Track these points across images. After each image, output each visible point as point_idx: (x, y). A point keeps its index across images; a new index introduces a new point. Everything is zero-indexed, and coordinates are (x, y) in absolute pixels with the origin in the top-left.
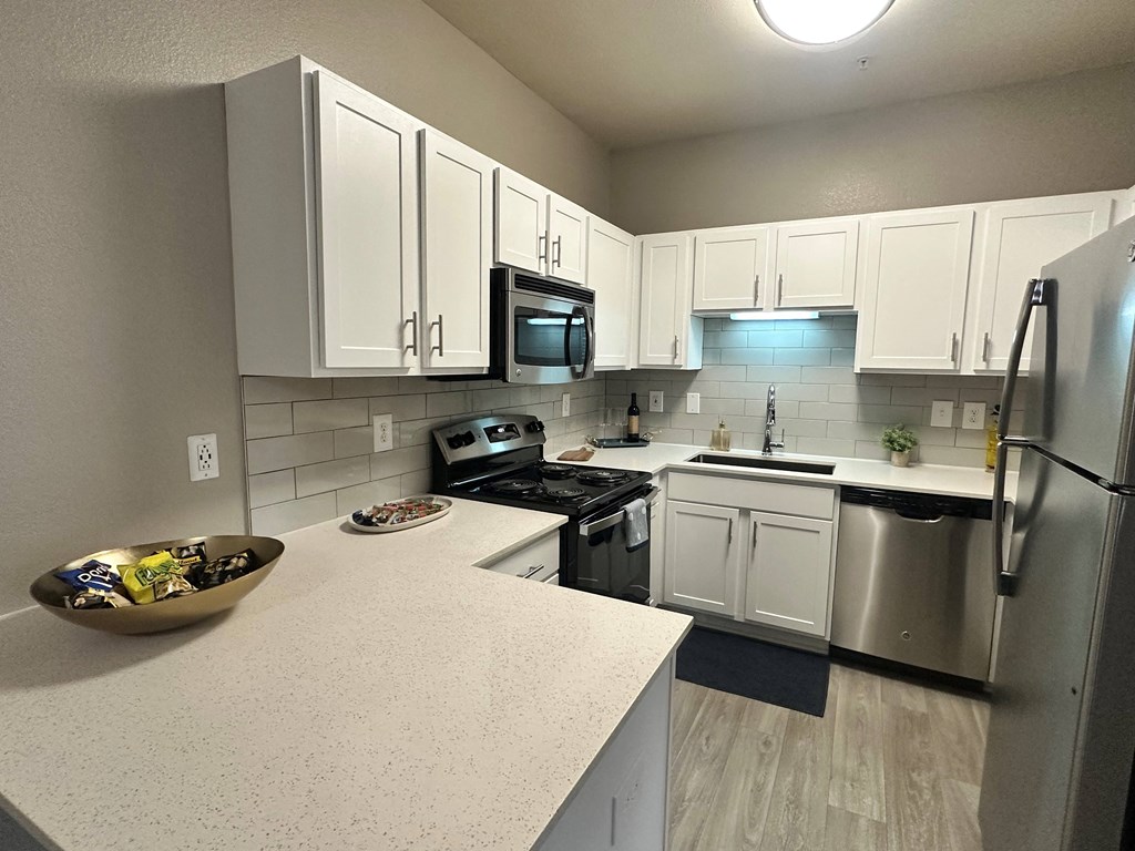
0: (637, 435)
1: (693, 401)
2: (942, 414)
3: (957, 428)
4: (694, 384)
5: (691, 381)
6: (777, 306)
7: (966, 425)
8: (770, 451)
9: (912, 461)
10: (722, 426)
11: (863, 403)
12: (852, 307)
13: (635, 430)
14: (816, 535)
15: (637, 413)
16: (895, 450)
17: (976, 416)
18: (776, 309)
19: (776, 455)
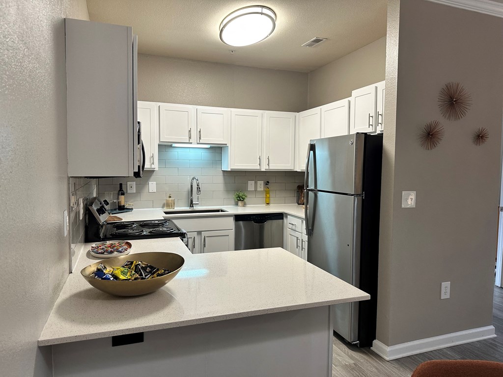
0: (124, 206)
1: (152, 186)
2: (251, 185)
3: (256, 190)
4: (153, 177)
5: (151, 176)
6: (198, 142)
7: (259, 189)
8: (193, 206)
9: (244, 205)
10: (170, 197)
11: (226, 183)
12: (226, 144)
13: (122, 204)
14: (228, 237)
15: (123, 194)
16: (240, 200)
17: (261, 185)
18: (198, 143)
19: (196, 208)
